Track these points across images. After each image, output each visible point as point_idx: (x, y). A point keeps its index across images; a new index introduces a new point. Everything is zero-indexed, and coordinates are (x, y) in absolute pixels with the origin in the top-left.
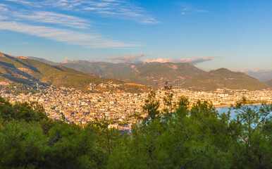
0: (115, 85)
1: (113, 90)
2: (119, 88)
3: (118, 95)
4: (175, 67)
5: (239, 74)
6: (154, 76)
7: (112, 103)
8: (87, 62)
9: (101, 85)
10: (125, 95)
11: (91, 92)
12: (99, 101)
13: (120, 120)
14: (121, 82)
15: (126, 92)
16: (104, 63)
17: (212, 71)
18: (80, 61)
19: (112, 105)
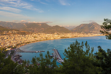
0: (15, 32)
1: (14, 34)
2: (17, 33)
3: (16, 36)
4: (40, 25)
5: (62, 27)
6: (33, 28)
7: (13, 39)
8: (5, 22)
9: (10, 32)
10: (19, 36)
11: (5, 35)
12: (7, 38)
13: (13, 46)
14: (18, 30)
15: (20, 34)
16: (12, 23)
17: (53, 26)
18: (2, 22)
19: (12, 40)
